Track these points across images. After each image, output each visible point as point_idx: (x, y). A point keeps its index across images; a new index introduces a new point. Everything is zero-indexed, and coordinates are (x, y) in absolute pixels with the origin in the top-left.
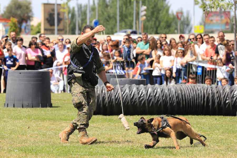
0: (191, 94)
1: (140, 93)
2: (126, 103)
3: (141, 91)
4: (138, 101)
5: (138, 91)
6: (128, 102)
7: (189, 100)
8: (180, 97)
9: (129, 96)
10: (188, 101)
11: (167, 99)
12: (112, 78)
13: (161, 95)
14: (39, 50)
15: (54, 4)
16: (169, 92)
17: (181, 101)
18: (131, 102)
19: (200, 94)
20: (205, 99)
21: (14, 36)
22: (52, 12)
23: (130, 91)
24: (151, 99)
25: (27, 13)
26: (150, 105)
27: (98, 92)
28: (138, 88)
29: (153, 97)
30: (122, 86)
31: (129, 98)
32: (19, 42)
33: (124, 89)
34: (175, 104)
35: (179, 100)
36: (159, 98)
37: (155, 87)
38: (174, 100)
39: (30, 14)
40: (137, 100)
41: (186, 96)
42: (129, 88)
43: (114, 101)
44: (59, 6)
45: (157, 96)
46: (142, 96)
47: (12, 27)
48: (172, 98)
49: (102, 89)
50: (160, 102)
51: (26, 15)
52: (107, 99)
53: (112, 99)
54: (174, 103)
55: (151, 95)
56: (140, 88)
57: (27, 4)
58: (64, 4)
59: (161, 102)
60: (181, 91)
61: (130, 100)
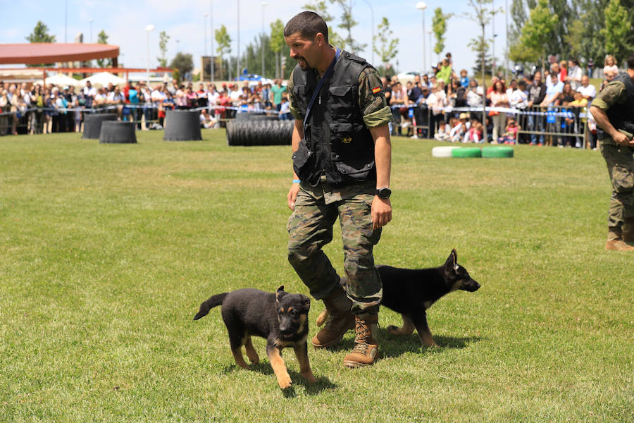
22: (209, 64)
25: (189, 65)
39: (191, 66)
44: (215, 58)
57: (189, 57)
58: (219, 57)
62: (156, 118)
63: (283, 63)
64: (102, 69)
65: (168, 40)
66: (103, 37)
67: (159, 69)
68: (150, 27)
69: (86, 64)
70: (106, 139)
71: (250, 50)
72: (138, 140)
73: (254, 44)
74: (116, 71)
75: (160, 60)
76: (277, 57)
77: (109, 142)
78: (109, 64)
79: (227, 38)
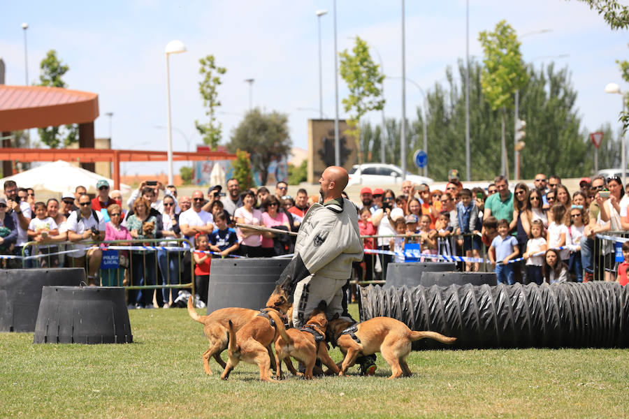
0: (590, 303)
1: (483, 302)
2: (453, 324)
3: (484, 297)
4: (478, 318)
5: (476, 297)
6: (457, 322)
7: (587, 316)
8: (569, 308)
9: (458, 308)
10: (585, 318)
11: (541, 314)
12: (425, 271)
13: (526, 306)
14: (285, 217)
15: (333, 121)
16: (545, 299)
17: (571, 319)
18: (464, 322)
19: (608, 302)
20: (621, 314)
21: (234, 187)
22: (329, 137)
23: (460, 299)
24: (506, 315)
25: (279, 140)
26: (504, 328)
27: (393, 302)
28: (476, 292)
29: (510, 309)
30: (445, 288)
31: (459, 313)
32: (247, 199)
33: (447, 295)
34: (557, 324)
35: (566, 316)
36: (523, 312)
37: (514, 289)
38: (556, 315)
39: (284, 143)
40: (476, 315)
41: (581, 307)
42: (459, 291)
43: (427, 318)
44: (342, 124)
45: (517, 308)
46: (486, 307)
47: (239, 169)
48: (550, 312)
49: (401, 295)
50: (525, 321)
51: (277, 145)
52: (412, 316)
53: (422, 315)
54: (554, 322)
55: (506, 306)
56: (482, 292)
57: (278, 122)
58: (353, 120)
59: (527, 321)
60: (570, 296)
61: (460, 318)
62: (186, 279)
63: (519, 135)
64: (54, 152)
65: (222, 78)
66: (54, 71)
67: (202, 151)
68: (174, 46)
69: (12, 138)
70: (53, 332)
71: (436, 102)
72: (135, 333)
73: (446, 86)
74: (88, 157)
75: (202, 131)
76: (503, 121)
77: (58, 340)
78: (71, 139)
79: (372, 71)
